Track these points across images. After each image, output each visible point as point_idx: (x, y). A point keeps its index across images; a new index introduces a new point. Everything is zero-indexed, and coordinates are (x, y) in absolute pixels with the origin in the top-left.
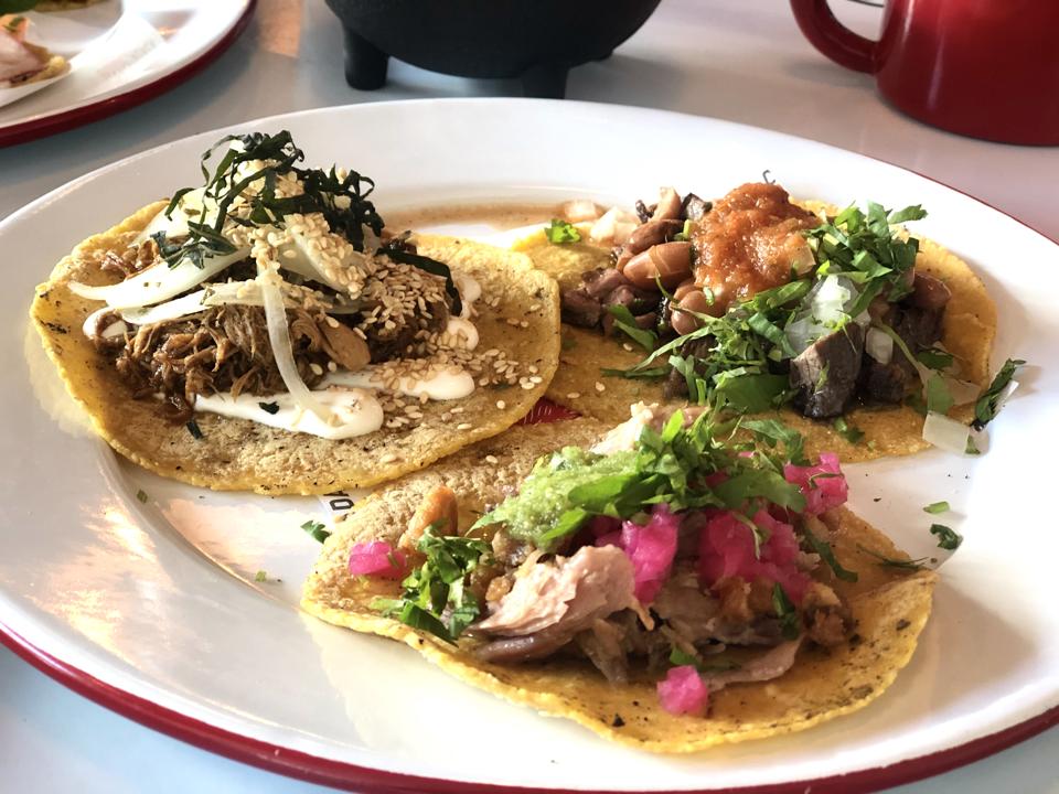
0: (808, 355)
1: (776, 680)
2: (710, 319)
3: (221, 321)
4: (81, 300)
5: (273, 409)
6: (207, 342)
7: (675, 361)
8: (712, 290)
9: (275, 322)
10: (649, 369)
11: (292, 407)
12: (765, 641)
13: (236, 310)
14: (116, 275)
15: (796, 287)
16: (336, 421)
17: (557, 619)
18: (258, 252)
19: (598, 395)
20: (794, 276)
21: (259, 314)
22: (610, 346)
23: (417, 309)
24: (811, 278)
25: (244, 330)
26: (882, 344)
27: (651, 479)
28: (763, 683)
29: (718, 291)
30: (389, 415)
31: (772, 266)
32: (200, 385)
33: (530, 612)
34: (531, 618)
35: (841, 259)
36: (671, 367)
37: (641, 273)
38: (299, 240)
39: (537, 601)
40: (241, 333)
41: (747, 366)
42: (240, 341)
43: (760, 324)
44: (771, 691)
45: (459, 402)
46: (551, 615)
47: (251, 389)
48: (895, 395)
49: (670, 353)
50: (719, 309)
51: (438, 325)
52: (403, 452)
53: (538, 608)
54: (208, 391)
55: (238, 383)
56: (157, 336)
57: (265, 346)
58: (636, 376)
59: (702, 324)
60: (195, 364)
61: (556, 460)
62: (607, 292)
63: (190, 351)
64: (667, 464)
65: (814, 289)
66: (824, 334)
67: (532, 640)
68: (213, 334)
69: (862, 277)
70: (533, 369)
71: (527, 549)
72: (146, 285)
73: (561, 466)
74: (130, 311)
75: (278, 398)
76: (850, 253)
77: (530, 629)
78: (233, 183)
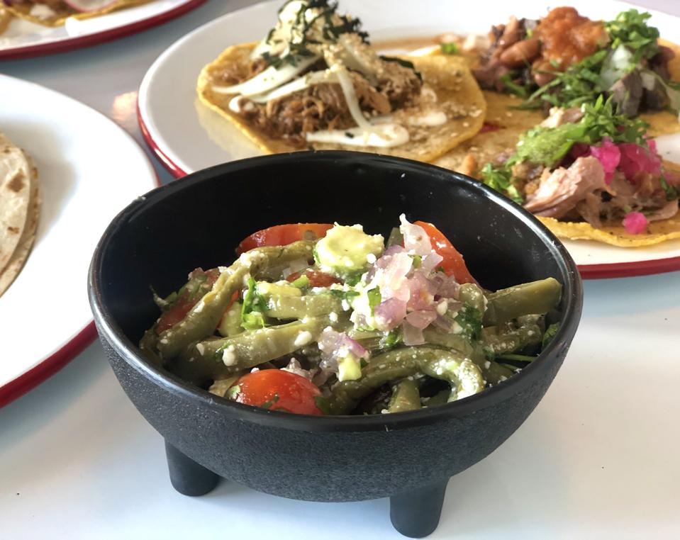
0: (618, 86)
1: (671, 218)
2: (560, 74)
3: (317, 92)
4: (222, 95)
5: (350, 136)
6: (311, 104)
7: (545, 97)
8: (556, 60)
9: (347, 89)
10: (531, 104)
11: (360, 134)
12: (657, 205)
13: (324, 86)
14: (233, 81)
15: (603, 53)
16: (388, 138)
17: (572, 193)
18: (328, 55)
19: (510, 118)
20: (598, 49)
21: (338, 87)
22: (502, 97)
23: (406, 83)
24: (609, 48)
25: (331, 95)
26: (649, 80)
27: (595, 128)
28: (666, 220)
29: (559, 61)
30: (412, 134)
31: (587, 45)
32: (311, 126)
33: (555, 193)
34: (557, 195)
35: (624, 37)
36: (544, 101)
37: (512, 58)
38: (349, 48)
39: (559, 186)
40: (330, 98)
41: (586, 95)
42: (330, 101)
43: (587, 74)
44: (671, 222)
45: (442, 126)
46: (568, 192)
47: (337, 128)
48: (660, 105)
49: (542, 94)
50: (562, 68)
51: (417, 91)
52: (429, 149)
53: (560, 190)
54: (315, 130)
55: (331, 124)
56: (280, 105)
57: (344, 103)
58: (525, 108)
59: (554, 78)
60: (309, 115)
61: (531, 134)
62: (494, 69)
63: (302, 110)
64: (602, 120)
65: (610, 54)
66: (622, 75)
67: (555, 209)
68: (313, 99)
69: (636, 45)
70: (474, 108)
71: (540, 169)
72: (265, 80)
73: (536, 135)
74: (256, 96)
75: (351, 131)
76: (627, 34)
77: (555, 203)
78: (305, 22)
